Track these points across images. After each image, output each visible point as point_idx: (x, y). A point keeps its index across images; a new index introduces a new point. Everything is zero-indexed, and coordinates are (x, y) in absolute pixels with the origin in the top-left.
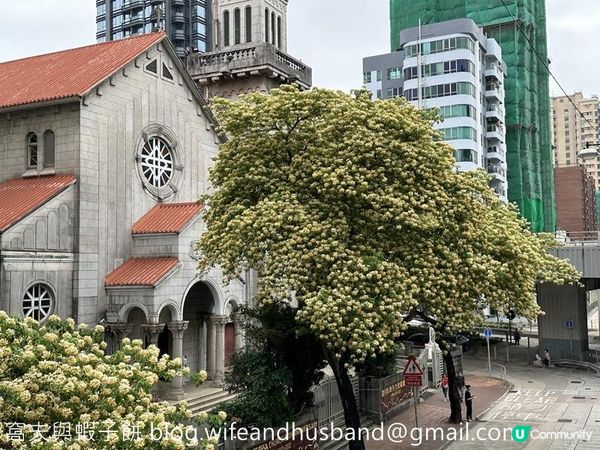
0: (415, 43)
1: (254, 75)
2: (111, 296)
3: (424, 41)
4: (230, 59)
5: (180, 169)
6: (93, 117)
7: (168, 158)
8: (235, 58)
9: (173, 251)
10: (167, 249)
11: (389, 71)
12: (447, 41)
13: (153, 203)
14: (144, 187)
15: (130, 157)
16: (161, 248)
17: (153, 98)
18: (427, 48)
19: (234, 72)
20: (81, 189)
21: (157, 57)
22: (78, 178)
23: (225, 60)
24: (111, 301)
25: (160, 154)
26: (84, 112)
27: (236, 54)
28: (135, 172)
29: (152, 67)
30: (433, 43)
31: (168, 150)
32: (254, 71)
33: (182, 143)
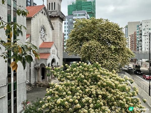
0: (76, 14)
1: (56, 17)
2: (37, 61)
3: (77, 14)
4: (51, 13)
5: (47, 35)
6: (33, 22)
7: (44, 32)
8: (52, 13)
9: (49, 52)
10: (48, 51)
11: (69, 19)
12: (81, 14)
13: (43, 42)
14: (41, 38)
15: (39, 32)
16: (46, 51)
17: (42, 19)
18: (78, 15)
19: (52, 15)
20: (31, 38)
21: (43, 11)
22: (31, 35)
23: (50, 13)
24: (37, 62)
25: (43, 31)
26: (32, 21)
27: (52, 12)
28: (40, 35)
29: (42, 13)
30: (79, 14)
31: (45, 30)
32: (57, 16)
33: (47, 29)
